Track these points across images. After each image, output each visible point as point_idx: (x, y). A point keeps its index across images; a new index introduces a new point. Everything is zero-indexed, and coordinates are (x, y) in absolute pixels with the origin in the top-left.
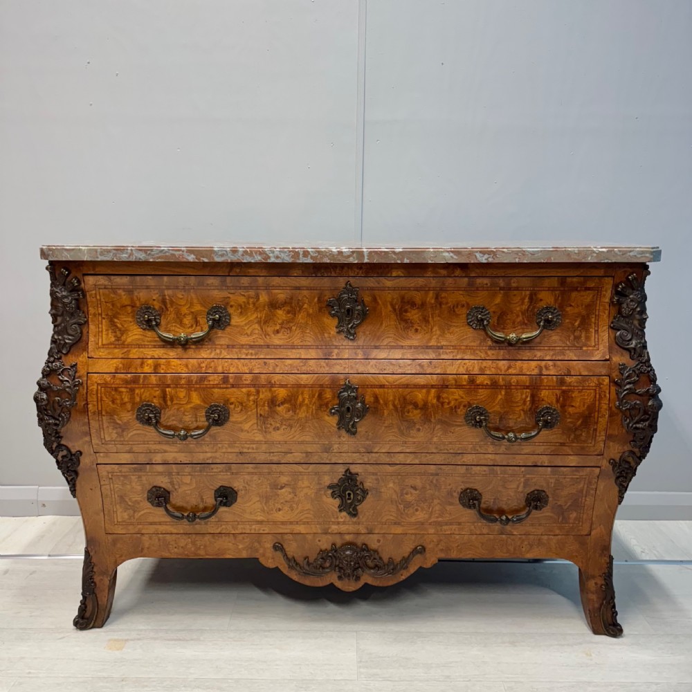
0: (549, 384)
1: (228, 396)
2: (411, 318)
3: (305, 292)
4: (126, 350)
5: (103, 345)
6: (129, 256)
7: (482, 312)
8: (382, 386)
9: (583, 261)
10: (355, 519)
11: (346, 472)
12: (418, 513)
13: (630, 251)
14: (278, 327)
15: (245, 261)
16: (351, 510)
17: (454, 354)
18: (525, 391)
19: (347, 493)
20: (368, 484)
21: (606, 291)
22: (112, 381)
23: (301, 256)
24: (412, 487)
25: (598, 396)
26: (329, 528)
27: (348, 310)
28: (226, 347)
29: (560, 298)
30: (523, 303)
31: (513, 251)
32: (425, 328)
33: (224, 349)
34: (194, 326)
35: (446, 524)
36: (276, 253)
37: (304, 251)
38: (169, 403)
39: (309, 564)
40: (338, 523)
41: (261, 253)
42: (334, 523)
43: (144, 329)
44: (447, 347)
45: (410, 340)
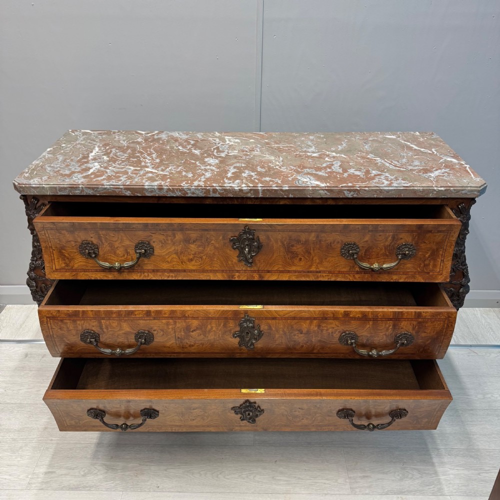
0: (408, 317)
1: (151, 326)
2: (296, 251)
4: (75, 273)
5: (56, 269)
6: (81, 192)
7: (352, 247)
8: (274, 318)
9: (426, 197)
13: (463, 190)
14: (191, 257)
15: (169, 195)
17: (329, 277)
18: (389, 322)
19: (247, 413)
20: (264, 407)
22: (58, 315)
23: (211, 193)
25: (446, 326)
29: (416, 238)
30: (386, 241)
31: (373, 190)
32: (307, 258)
33: (150, 272)
34: (126, 255)
36: (192, 190)
37: (213, 189)
38: (105, 330)
41: (180, 190)
43: (86, 259)
44: (324, 272)
45: (295, 266)
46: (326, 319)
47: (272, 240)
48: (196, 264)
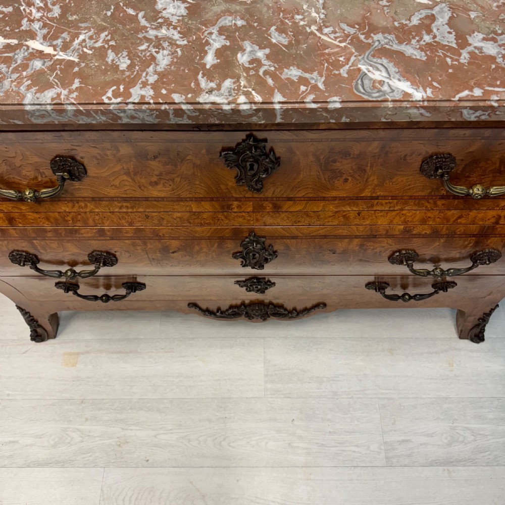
14: (154, 179)
17: (392, 205)
18: (470, 238)
23: (171, 116)
28: (90, 199)
32: (359, 178)
33: (89, 201)
37: (175, 110)
44: (385, 197)
45: (335, 190)
46: (375, 236)
47: (298, 153)
48: (164, 189)
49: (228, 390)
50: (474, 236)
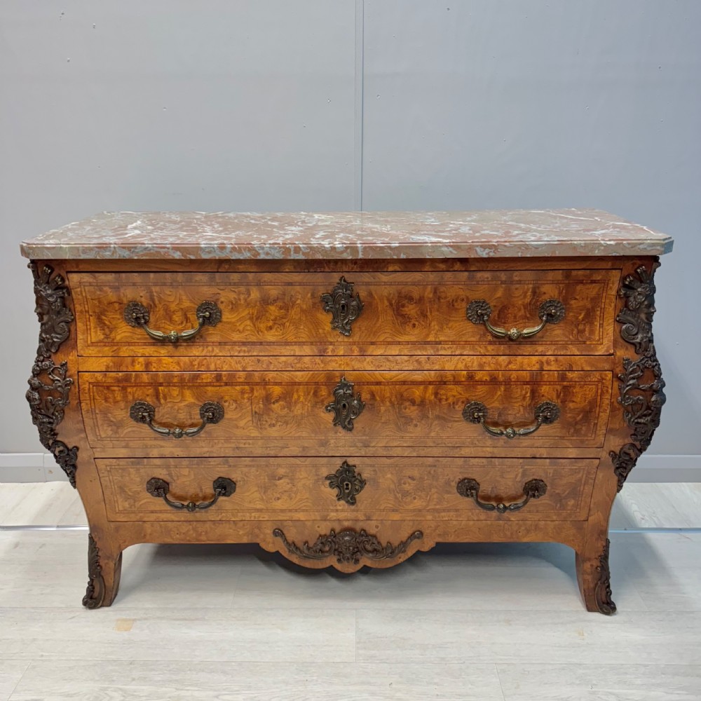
0: (550, 380)
1: (222, 394)
2: (408, 313)
3: (298, 288)
4: (115, 348)
5: (92, 343)
6: (113, 254)
7: (482, 306)
8: (378, 383)
9: (590, 254)
10: (353, 507)
11: (344, 463)
12: (416, 501)
13: (641, 244)
14: (271, 323)
15: (234, 258)
16: (349, 499)
17: (453, 350)
18: (525, 387)
19: (345, 483)
20: (365, 475)
21: (613, 284)
22: (104, 379)
23: (292, 253)
24: (409, 477)
25: (599, 391)
26: (328, 515)
27: (343, 307)
28: (218, 344)
29: (564, 291)
30: (525, 297)
31: (515, 245)
32: (423, 323)
34: (185, 322)
35: (444, 511)
36: (266, 249)
37: (295, 248)
38: (162, 401)
39: (309, 548)
40: (337, 511)
41: (249, 250)
42: (332, 511)
43: (133, 327)
44: (446, 342)
45: (407, 335)
47: (376, 297)
49: (311, 655)
50: (527, 383)
